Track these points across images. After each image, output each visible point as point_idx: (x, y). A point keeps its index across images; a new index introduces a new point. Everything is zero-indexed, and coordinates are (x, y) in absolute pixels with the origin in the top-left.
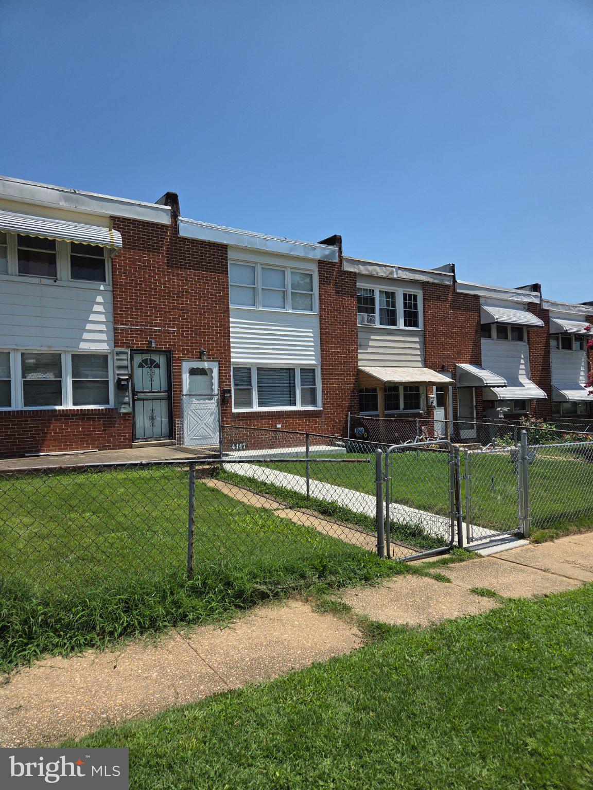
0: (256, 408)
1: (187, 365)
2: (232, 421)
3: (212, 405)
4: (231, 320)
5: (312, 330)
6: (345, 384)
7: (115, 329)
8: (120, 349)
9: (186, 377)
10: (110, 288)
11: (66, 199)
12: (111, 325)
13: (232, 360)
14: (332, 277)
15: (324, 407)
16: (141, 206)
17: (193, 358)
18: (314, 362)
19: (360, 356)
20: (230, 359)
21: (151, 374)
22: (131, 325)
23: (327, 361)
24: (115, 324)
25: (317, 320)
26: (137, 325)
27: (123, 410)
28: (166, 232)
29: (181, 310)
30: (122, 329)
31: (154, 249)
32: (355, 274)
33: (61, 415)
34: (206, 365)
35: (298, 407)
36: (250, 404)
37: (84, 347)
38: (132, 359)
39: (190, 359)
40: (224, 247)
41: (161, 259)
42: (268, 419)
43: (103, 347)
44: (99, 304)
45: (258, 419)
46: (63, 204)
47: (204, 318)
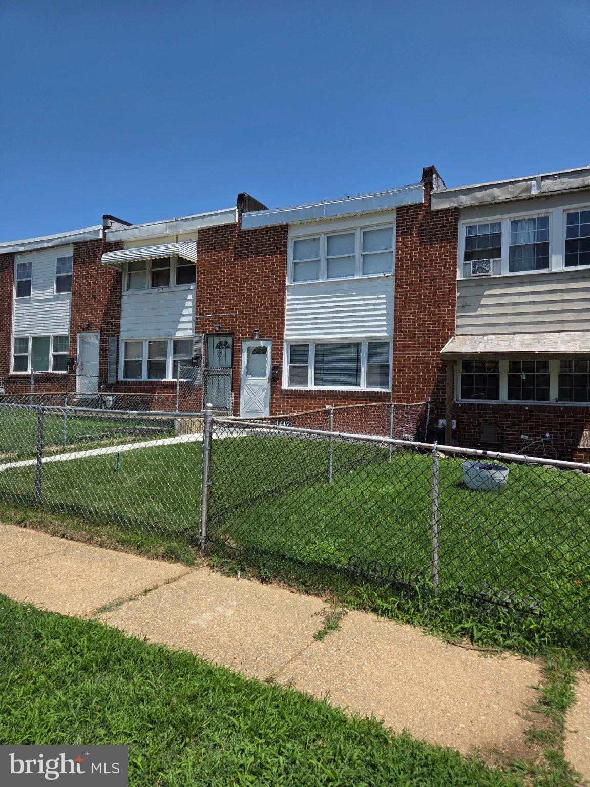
0: (311, 386)
1: (246, 345)
2: (280, 398)
3: (264, 382)
4: (287, 297)
5: (384, 296)
6: (430, 360)
7: (197, 318)
8: (198, 334)
9: (244, 356)
10: (196, 287)
11: (171, 227)
12: (195, 316)
13: (285, 338)
14: (415, 225)
15: (393, 389)
16: (215, 215)
17: (250, 338)
18: (385, 334)
19: (458, 322)
20: (283, 336)
21: (220, 353)
22: (206, 314)
23: (402, 332)
24: (197, 314)
25: (392, 282)
26: (210, 314)
27: (196, 383)
28: (235, 230)
29: (242, 295)
30: (200, 318)
31: (224, 247)
32: (456, 210)
33: (162, 385)
34: (262, 344)
35: (363, 388)
36: (305, 382)
37: (179, 334)
38: (207, 341)
39: (248, 339)
40: (285, 228)
41: (229, 255)
42: (319, 399)
43: (189, 334)
44: (189, 300)
45: (308, 398)
46: (168, 231)
47: (261, 299)
